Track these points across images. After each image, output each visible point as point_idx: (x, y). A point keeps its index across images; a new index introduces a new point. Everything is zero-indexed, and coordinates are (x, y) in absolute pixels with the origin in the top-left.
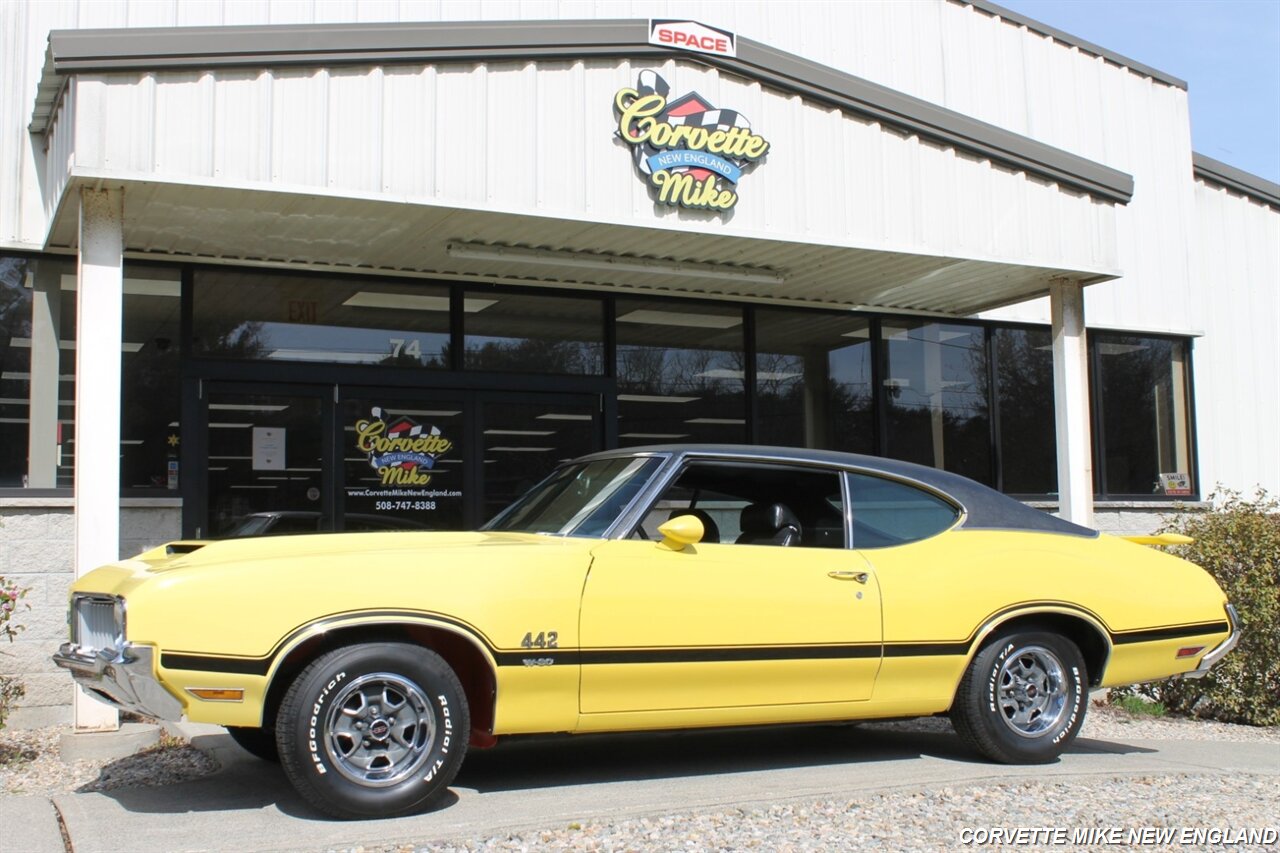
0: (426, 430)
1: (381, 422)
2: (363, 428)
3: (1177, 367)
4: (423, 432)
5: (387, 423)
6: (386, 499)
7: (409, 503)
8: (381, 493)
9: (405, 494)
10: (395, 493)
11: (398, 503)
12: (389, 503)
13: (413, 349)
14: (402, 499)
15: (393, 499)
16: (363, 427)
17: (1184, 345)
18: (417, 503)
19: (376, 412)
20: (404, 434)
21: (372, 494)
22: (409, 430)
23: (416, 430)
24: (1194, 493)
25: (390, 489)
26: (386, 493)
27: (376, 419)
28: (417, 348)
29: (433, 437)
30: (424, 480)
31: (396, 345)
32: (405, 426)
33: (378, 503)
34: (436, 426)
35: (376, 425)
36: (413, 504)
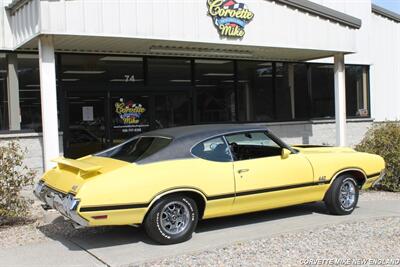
0: (137, 106)
2: (118, 105)
3: (364, 75)
5: (125, 103)
7: (133, 129)
9: (132, 126)
13: (132, 78)
15: (128, 129)
17: (367, 68)
19: (121, 100)
20: (130, 107)
21: (121, 127)
22: (132, 106)
23: (134, 106)
24: (369, 115)
25: (127, 125)
26: (125, 127)
27: (122, 102)
29: (139, 107)
30: (137, 121)
31: (127, 77)
32: (131, 104)
33: (123, 130)
35: (121, 104)
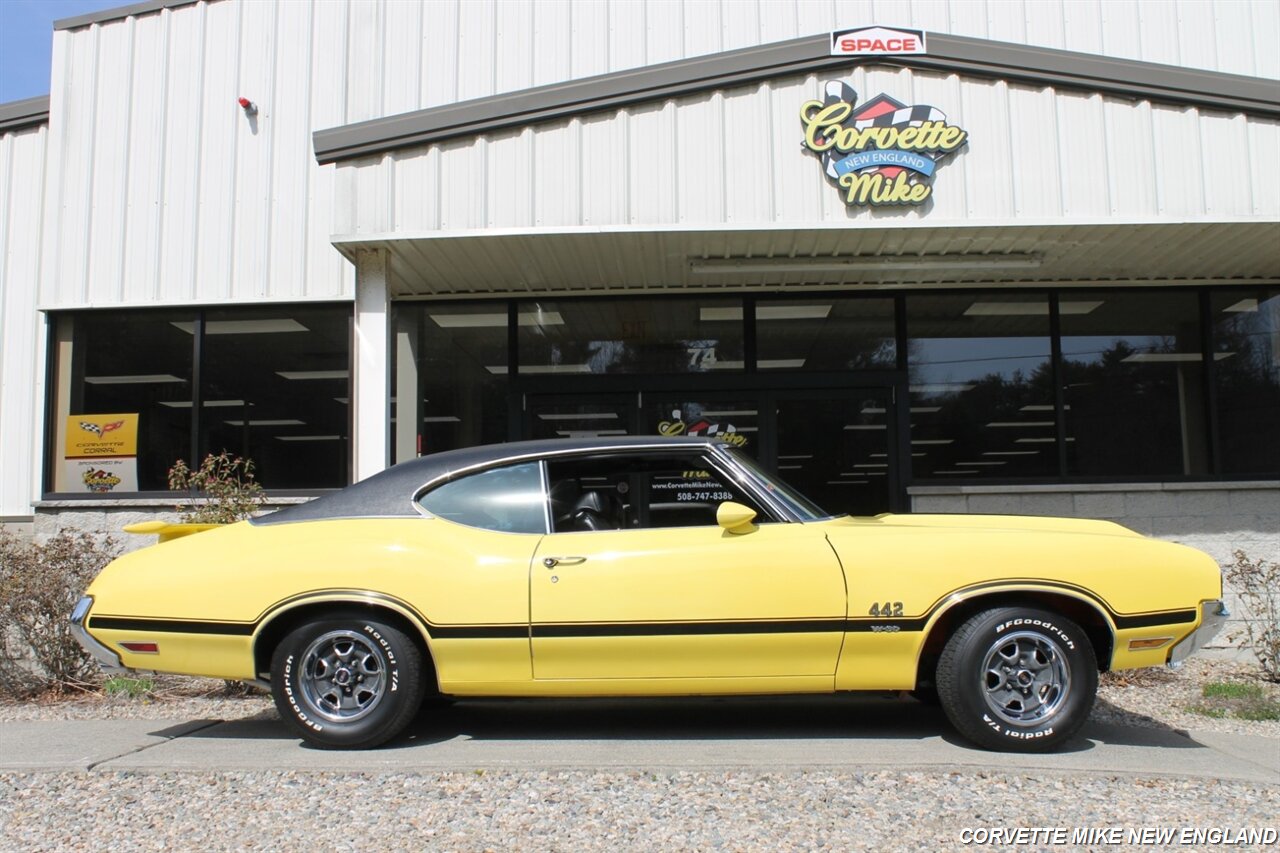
0: (723, 428)
1: (681, 423)
4: (719, 430)
5: (687, 423)
6: (686, 490)
7: (708, 494)
8: (682, 486)
9: (704, 485)
10: (694, 485)
11: (698, 494)
12: (689, 494)
13: (709, 357)
14: (701, 490)
15: (693, 491)
16: (665, 428)
18: (715, 494)
19: (677, 414)
20: (702, 433)
21: (674, 486)
22: (707, 429)
23: (713, 429)
25: (690, 482)
26: (686, 485)
27: (677, 421)
28: (713, 355)
29: (729, 434)
31: (693, 354)
32: (702, 425)
33: (679, 495)
34: (732, 424)
35: (676, 425)
36: (712, 494)
